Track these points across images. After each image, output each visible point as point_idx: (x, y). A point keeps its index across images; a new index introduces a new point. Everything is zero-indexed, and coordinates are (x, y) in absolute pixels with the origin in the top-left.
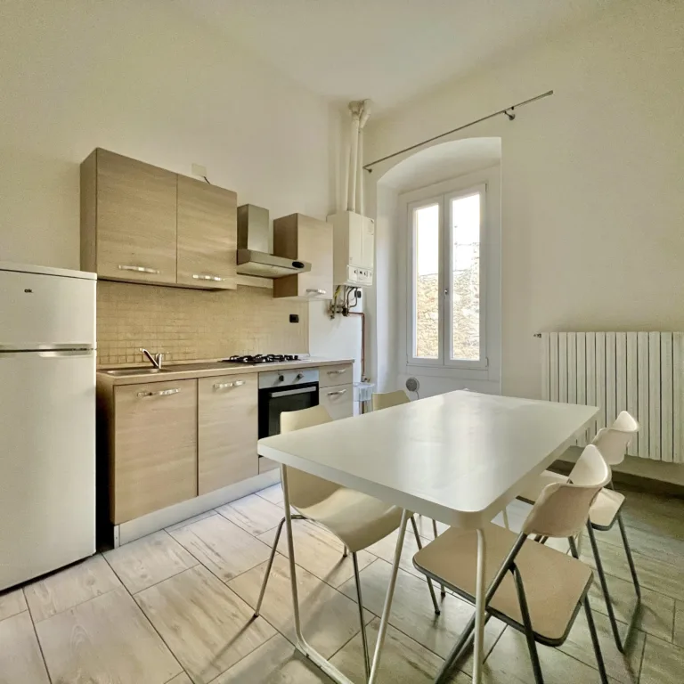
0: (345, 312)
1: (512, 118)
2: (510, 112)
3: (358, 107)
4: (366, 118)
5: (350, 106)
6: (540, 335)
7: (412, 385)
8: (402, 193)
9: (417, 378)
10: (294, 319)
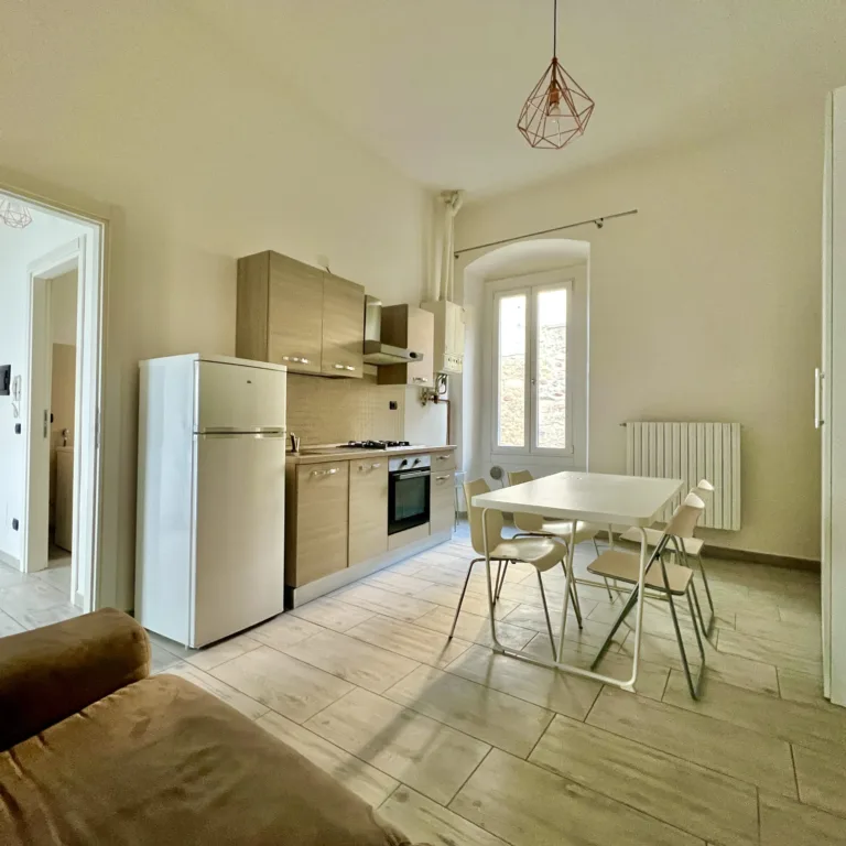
0: (436, 399)
1: (600, 226)
2: (600, 222)
3: (450, 197)
4: (458, 207)
5: (444, 194)
6: (625, 425)
7: (497, 474)
8: (487, 280)
9: (501, 466)
10: (393, 406)
